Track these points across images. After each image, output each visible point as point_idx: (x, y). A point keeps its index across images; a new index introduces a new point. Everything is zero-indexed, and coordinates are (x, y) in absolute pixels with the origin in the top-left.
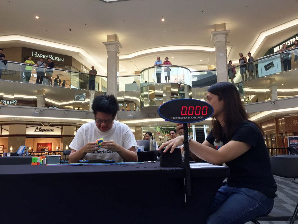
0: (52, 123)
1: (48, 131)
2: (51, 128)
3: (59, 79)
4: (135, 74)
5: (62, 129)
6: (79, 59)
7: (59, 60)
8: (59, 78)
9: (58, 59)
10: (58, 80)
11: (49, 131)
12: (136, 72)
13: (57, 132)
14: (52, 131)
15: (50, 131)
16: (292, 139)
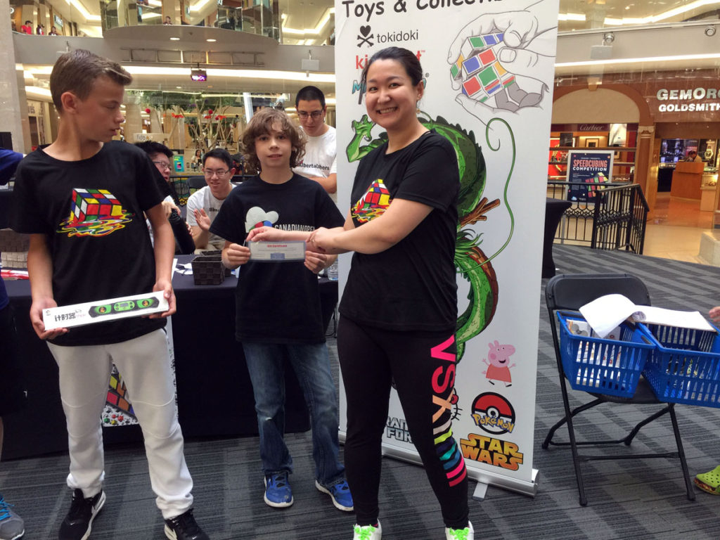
16: (579, 156)
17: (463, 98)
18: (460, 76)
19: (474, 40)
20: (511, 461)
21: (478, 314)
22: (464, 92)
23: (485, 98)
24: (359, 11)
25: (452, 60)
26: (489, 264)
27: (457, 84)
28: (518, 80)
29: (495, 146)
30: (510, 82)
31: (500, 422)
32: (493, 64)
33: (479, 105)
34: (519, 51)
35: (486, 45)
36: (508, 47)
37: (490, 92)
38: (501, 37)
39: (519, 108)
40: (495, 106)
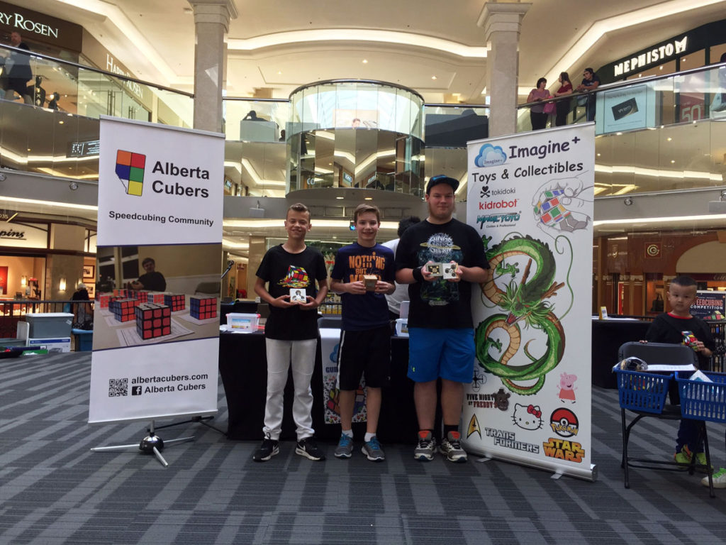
0: (22, 215)
1: (8, 235)
2: (18, 228)
3: (39, 87)
4: (255, 95)
5: (49, 232)
6: (101, 36)
7: (44, 31)
8: (41, 85)
9: (41, 27)
10: (39, 91)
11: (11, 236)
12: (258, 91)
13: (36, 240)
14: (20, 235)
15: (15, 236)
17: (542, 225)
18: (540, 212)
19: (547, 193)
20: (577, 456)
21: (553, 355)
22: (542, 221)
23: (554, 224)
24: (482, 178)
25: (535, 204)
26: (559, 323)
27: (537, 217)
28: (573, 214)
29: (561, 251)
30: (569, 215)
31: (569, 429)
32: (558, 206)
33: (550, 229)
34: (573, 199)
35: (554, 196)
36: (566, 196)
37: (557, 221)
38: (563, 192)
39: (574, 230)
40: (560, 228)
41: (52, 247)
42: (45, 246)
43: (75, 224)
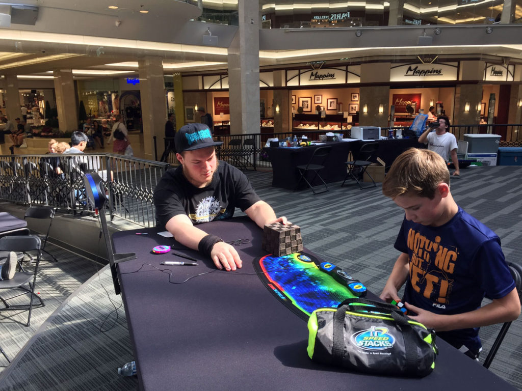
0: (440, 57)
2: (437, 67)
5: (458, 67)
13: (448, 76)
41: (460, 79)
42: (454, 78)
43: (478, 59)
